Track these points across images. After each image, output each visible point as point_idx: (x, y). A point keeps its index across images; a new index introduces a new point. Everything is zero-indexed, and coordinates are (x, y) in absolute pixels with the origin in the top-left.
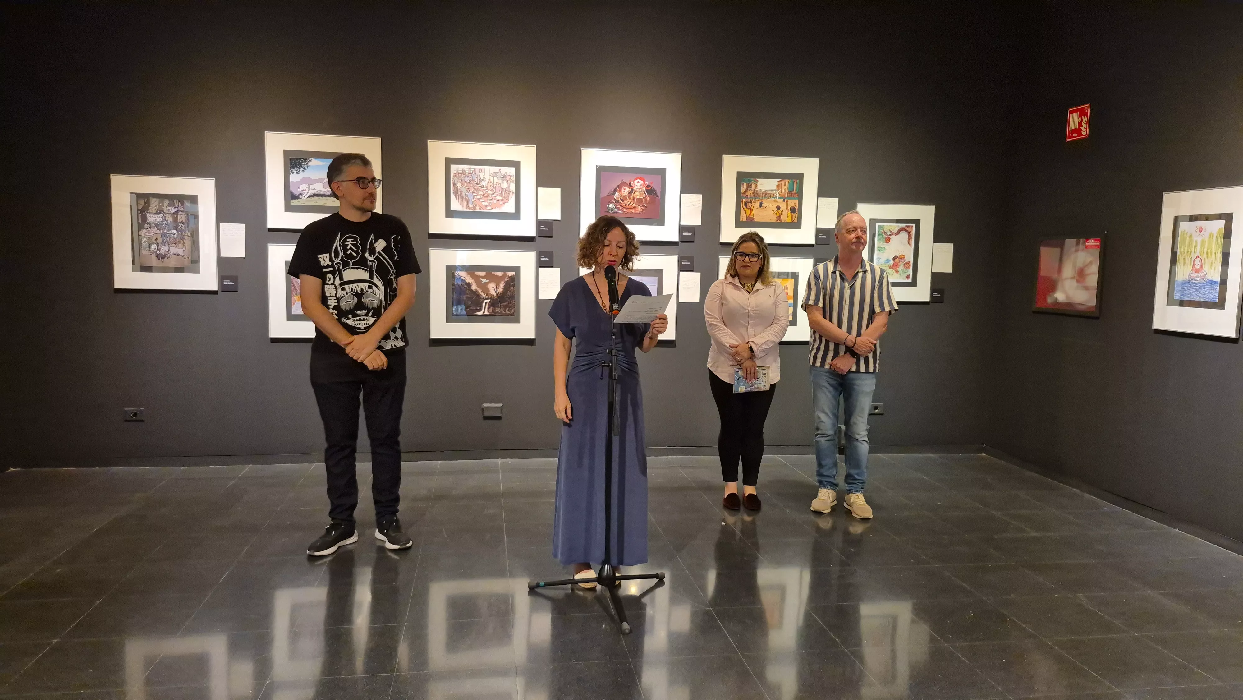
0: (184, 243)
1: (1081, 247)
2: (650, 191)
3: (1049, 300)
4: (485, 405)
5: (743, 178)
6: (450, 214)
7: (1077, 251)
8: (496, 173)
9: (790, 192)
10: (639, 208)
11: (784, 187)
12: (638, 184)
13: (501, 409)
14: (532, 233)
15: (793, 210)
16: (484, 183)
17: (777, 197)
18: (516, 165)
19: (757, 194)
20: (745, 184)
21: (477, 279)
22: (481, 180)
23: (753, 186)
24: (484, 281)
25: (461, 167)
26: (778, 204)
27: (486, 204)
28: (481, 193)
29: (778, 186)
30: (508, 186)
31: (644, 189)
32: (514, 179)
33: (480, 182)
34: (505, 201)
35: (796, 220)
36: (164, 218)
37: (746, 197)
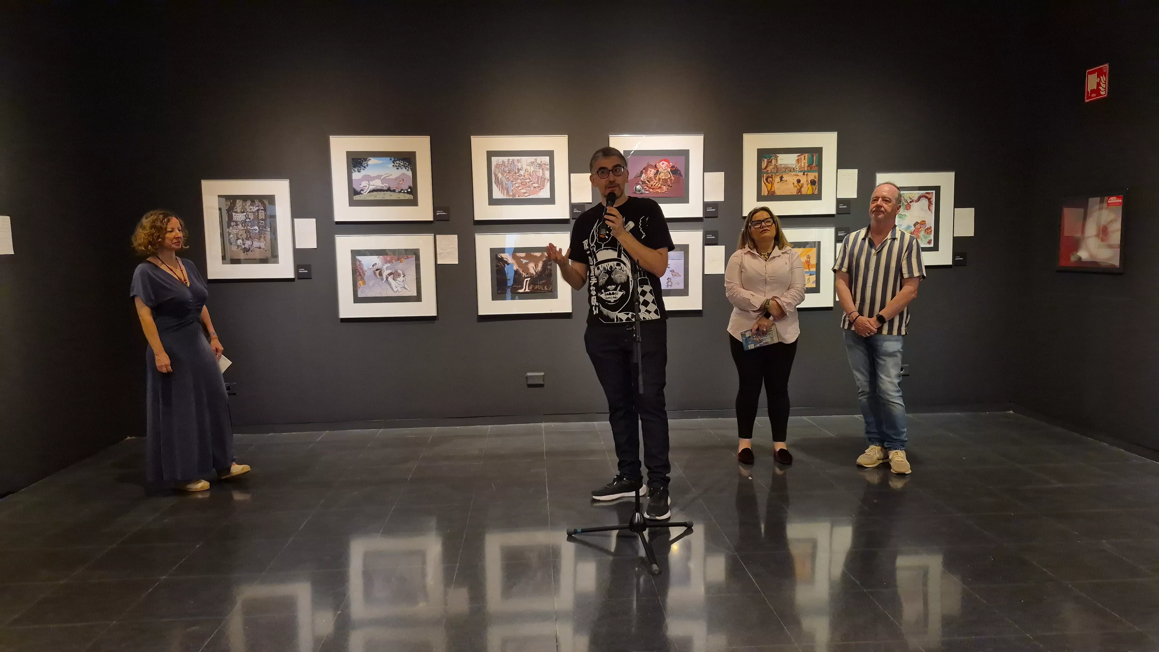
0: (265, 237)
1: (1105, 205)
3: (1073, 259)
4: (529, 374)
5: (763, 154)
6: (493, 202)
7: (1101, 209)
8: (532, 163)
9: (810, 166)
11: (803, 161)
12: (664, 166)
13: (543, 377)
14: (566, 216)
15: (813, 183)
16: (522, 172)
17: (797, 171)
18: (550, 154)
19: (777, 169)
20: (766, 160)
21: (517, 259)
22: (519, 170)
23: (773, 162)
24: (524, 261)
25: (501, 159)
26: (798, 178)
27: (524, 191)
28: (519, 181)
29: (798, 160)
30: (543, 174)
32: (548, 167)
33: (518, 172)
34: (541, 187)
35: (816, 192)
36: (247, 216)
37: (767, 173)
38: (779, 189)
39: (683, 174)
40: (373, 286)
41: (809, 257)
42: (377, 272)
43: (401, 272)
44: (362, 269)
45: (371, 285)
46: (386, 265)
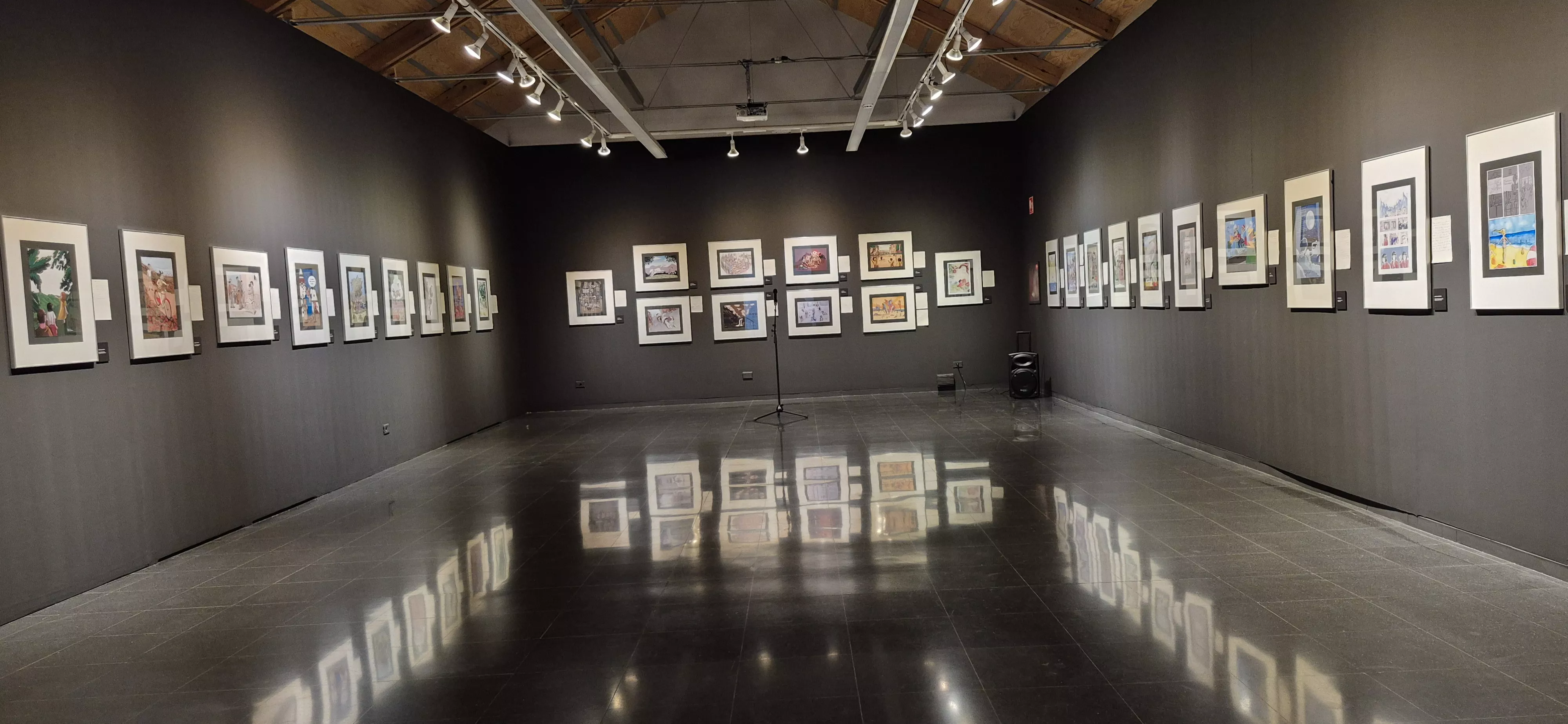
0: (599, 302)
2: (821, 257)
4: (744, 373)
5: (870, 245)
6: (721, 277)
8: (742, 255)
9: (897, 250)
10: (816, 266)
11: (893, 248)
12: (815, 254)
13: (752, 374)
14: (762, 283)
15: (899, 260)
16: (736, 261)
17: (890, 254)
18: (751, 250)
19: (879, 254)
20: (872, 249)
21: (735, 308)
22: (735, 259)
23: (876, 249)
24: (739, 309)
25: (725, 254)
26: (891, 258)
27: (738, 271)
28: (735, 265)
29: (890, 248)
30: (748, 261)
31: (818, 256)
32: (751, 257)
34: (747, 268)
35: (902, 265)
36: (590, 290)
37: (873, 255)
38: (881, 264)
39: (826, 257)
40: (657, 326)
41: (900, 301)
42: (659, 318)
43: (672, 318)
44: (651, 317)
45: (656, 325)
46: (664, 314)
